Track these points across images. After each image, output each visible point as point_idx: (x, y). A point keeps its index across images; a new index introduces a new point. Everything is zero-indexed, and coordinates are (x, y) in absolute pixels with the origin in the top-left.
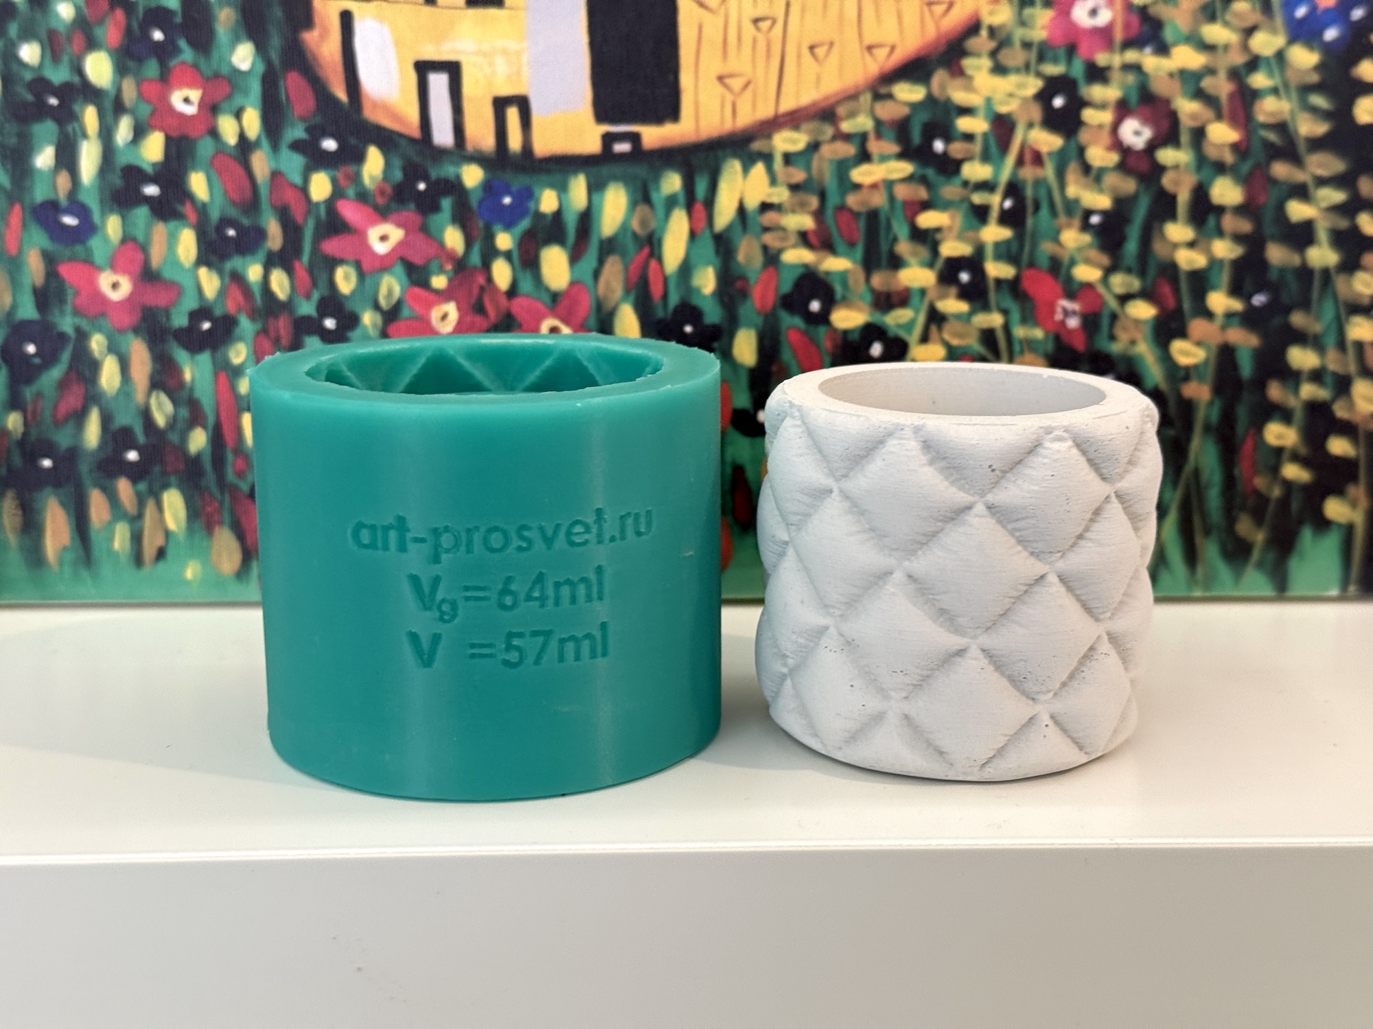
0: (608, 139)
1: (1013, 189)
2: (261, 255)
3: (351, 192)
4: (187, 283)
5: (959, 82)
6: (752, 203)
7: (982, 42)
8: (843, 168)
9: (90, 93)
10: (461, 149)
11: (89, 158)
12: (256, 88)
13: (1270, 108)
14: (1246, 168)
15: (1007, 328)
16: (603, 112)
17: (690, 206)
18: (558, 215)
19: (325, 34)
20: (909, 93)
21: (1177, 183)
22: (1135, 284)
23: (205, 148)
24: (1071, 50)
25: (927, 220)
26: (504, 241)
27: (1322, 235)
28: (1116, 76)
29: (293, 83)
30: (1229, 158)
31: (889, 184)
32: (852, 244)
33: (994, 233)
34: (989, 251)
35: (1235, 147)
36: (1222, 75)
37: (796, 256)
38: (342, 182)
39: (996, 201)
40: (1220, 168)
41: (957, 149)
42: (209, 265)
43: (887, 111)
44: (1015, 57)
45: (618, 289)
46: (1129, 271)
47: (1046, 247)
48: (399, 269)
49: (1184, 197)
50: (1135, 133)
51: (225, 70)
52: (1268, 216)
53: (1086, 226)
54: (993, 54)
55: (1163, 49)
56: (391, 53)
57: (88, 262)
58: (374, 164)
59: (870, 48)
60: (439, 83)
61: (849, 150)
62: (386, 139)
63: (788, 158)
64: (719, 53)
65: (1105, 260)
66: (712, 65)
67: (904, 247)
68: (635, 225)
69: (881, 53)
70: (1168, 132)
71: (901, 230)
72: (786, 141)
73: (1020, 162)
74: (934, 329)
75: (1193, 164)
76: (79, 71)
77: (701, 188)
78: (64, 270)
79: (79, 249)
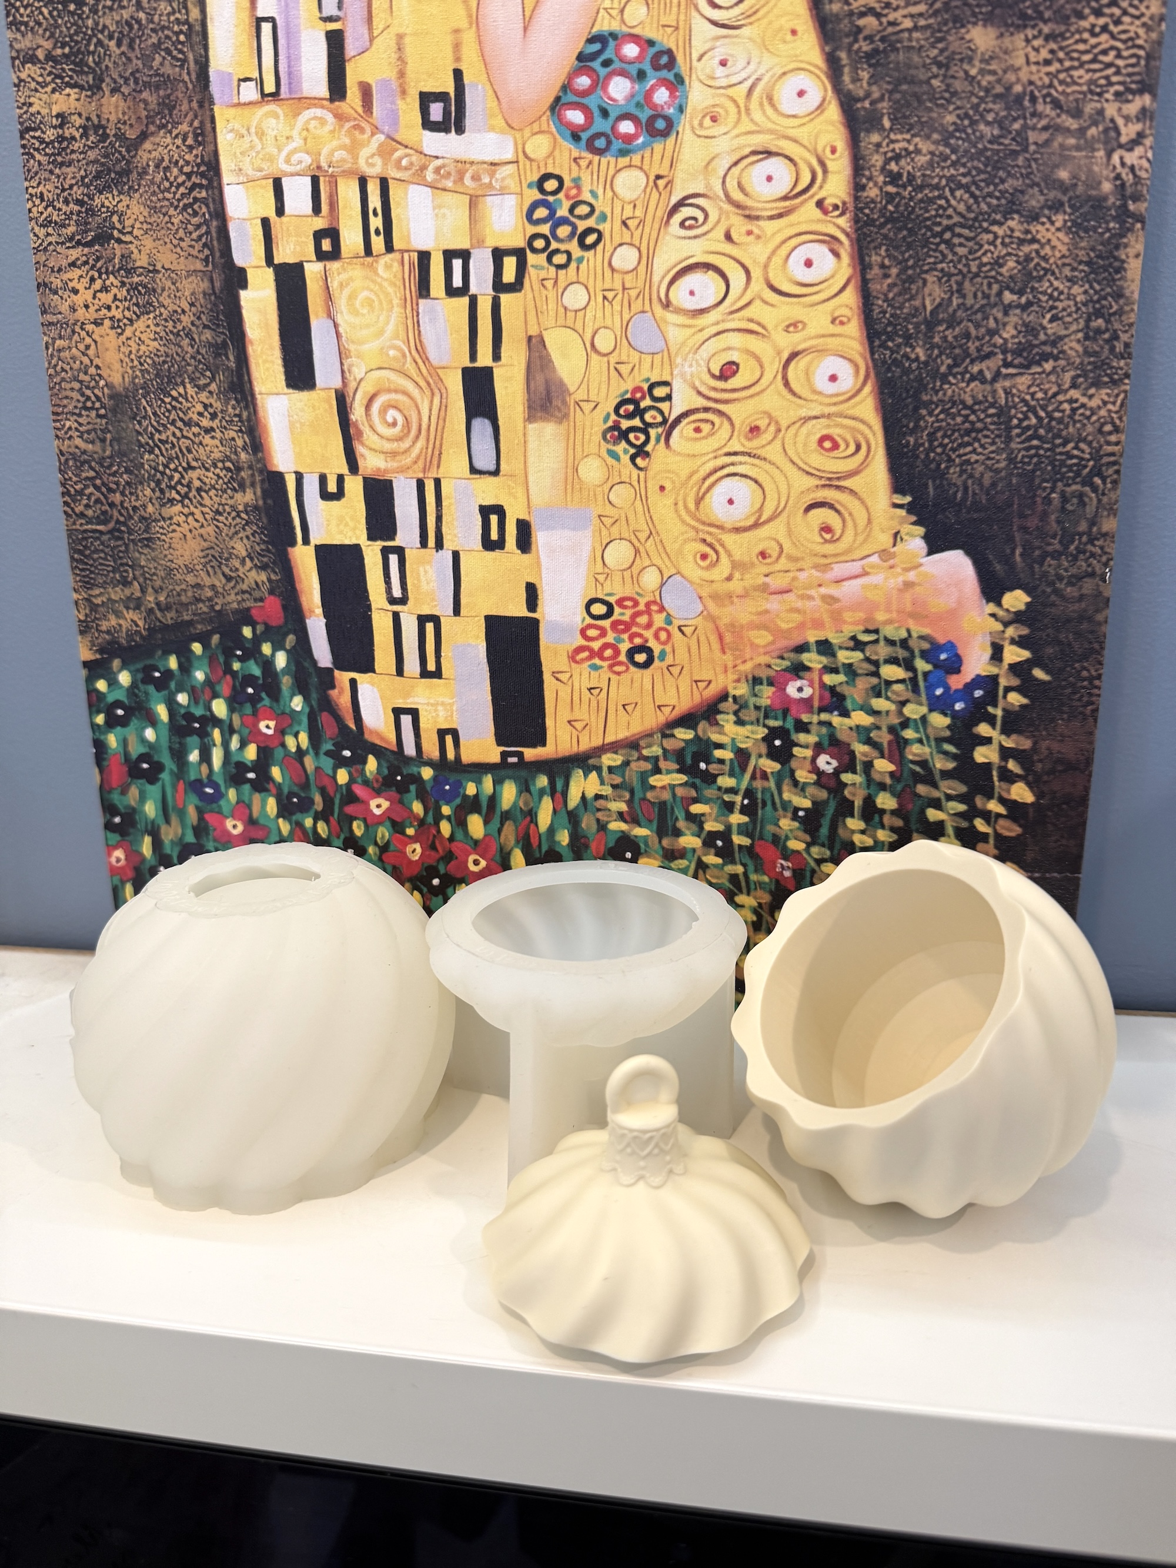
0: (504, 755)
1: (749, 793)
2: (312, 813)
3: (359, 780)
4: (272, 826)
5: (714, 728)
6: (590, 795)
7: (729, 705)
8: (644, 777)
9: (216, 722)
10: (419, 758)
11: (217, 757)
12: (305, 720)
13: (915, 751)
14: (899, 787)
15: (745, 874)
16: (501, 738)
17: (553, 795)
18: (477, 796)
19: (341, 693)
20: (684, 734)
21: (854, 795)
22: (828, 853)
23: (279, 753)
24: (786, 712)
25: (696, 809)
26: (446, 810)
27: (950, 831)
28: (814, 728)
29: (325, 718)
30: (888, 781)
31: (673, 787)
32: (650, 821)
33: (737, 818)
34: (735, 829)
35: (892, 774)
36: (884, 729)
37: (617, 826)
38: (355, 774)
39: (738, 799)
40: (882, 787)
41: (714, 768)
42: (284, 818)
43: (670, 744)
44: (749, 715)
45: (512, 841)
46: (823, 845)
47: (770, 828)
48: (388, 823)
49: (858, 803)
50: (826, 763)
51: (287, 711)
52: (913, 819)
53: (795, 817)
54: (736, 713)
55: (845, 714)
56: (379, 702)
57: (220, 813)
58: (372, 764)
59: (659, 707)
60: (406, 720)
61: (648, 766)
62: (378, 751)
63: (611, 769)
64: (569, 707)
65: (808, 838)
66: (564, 714)
67: (681, 824)
68: (521, 804)
69: (667, 710)
70: (849, 764)
71: (680, 814)
72: (609, 760)
73: (753, 777)
74: (701, 872)
75: (865, 785)
76: (210, 709)
77: (559, 785)
78: (207, 816)
79: (214, 805)
